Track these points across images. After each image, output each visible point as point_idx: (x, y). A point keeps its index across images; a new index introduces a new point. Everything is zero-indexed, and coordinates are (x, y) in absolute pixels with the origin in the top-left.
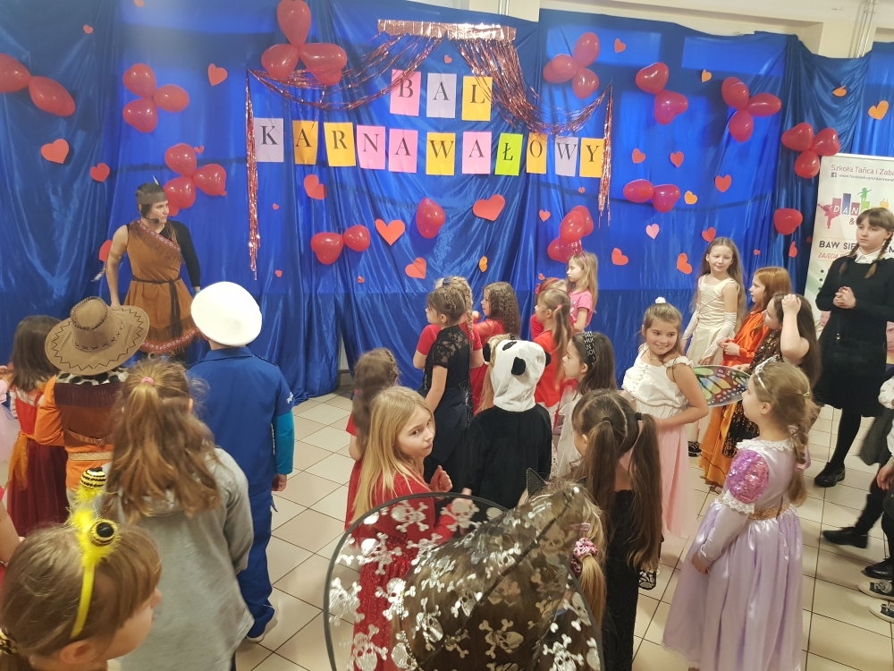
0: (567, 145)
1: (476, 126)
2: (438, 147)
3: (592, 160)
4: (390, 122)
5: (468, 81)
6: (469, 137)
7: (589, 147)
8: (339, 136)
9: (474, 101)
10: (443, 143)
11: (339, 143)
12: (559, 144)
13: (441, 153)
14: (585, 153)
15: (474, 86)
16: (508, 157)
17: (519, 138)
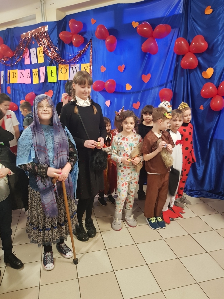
0: (76, 68)
2: (35, 73)
6: (41, 69)
7: (84, 67)
8: (14, 74)
9: (40, 56)
13: (36, 76)
15: (39, 50)
17: (55, 67)
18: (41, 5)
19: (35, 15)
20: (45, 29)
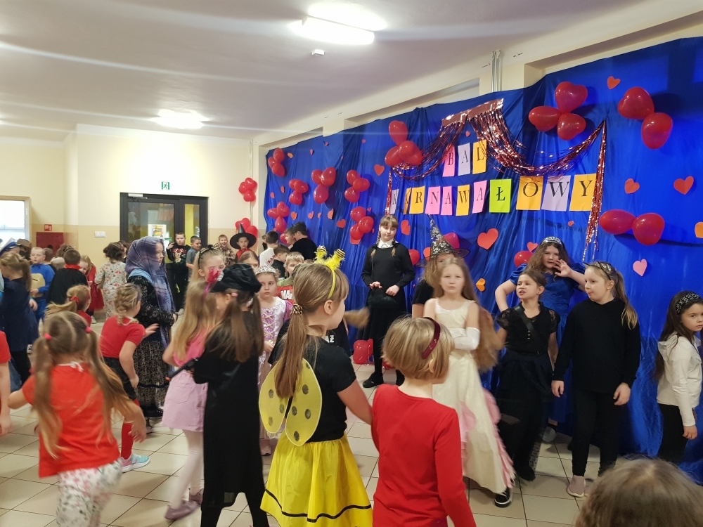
0: (560, 183)
1: (479, 177)
2: (463, 195)
3: (584, 195)
4: (443, 182)
5: (476, 145)
6: (476, 185)
7: (582, 183)
8: (419, 194)
9: (479, 159)
10: (465, 192)
11: (419, 199)
12: (552, 183)
13: (464, 199)
14: (577, 188)
15: (478, 148)
16: (501, 198)
17: (509, 182)
18: (494, 60)
19: (479, 79)
20: (496, 106)
